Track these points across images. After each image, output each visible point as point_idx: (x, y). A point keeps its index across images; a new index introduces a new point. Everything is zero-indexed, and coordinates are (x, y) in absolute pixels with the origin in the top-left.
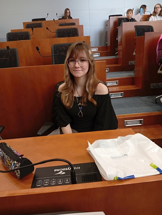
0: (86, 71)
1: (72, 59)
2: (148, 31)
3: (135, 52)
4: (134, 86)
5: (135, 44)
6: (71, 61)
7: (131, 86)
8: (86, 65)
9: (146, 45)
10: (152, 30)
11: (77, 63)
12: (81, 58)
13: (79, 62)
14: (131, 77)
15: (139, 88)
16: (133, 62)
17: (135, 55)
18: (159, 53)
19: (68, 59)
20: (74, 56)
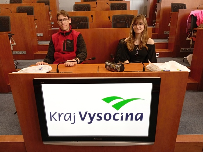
0: (143, 30)
1: (135, 24)
2: (182, 8)
3: (170, 24)
4: (168, 50)
5: (171, 17)
6: (134, 25)
7: (165, 50)
8: (142, 26)
9: (179, 19)
10: (185, 8)
11: (138, 26)
12: (140, 23)
13: (139, 25)
14: (166, 42)
15: (172, 51)
16: (167, 32)
17: (170, 26)
18: (188, 25)
19: (133, 24)
20: (136, 22)
